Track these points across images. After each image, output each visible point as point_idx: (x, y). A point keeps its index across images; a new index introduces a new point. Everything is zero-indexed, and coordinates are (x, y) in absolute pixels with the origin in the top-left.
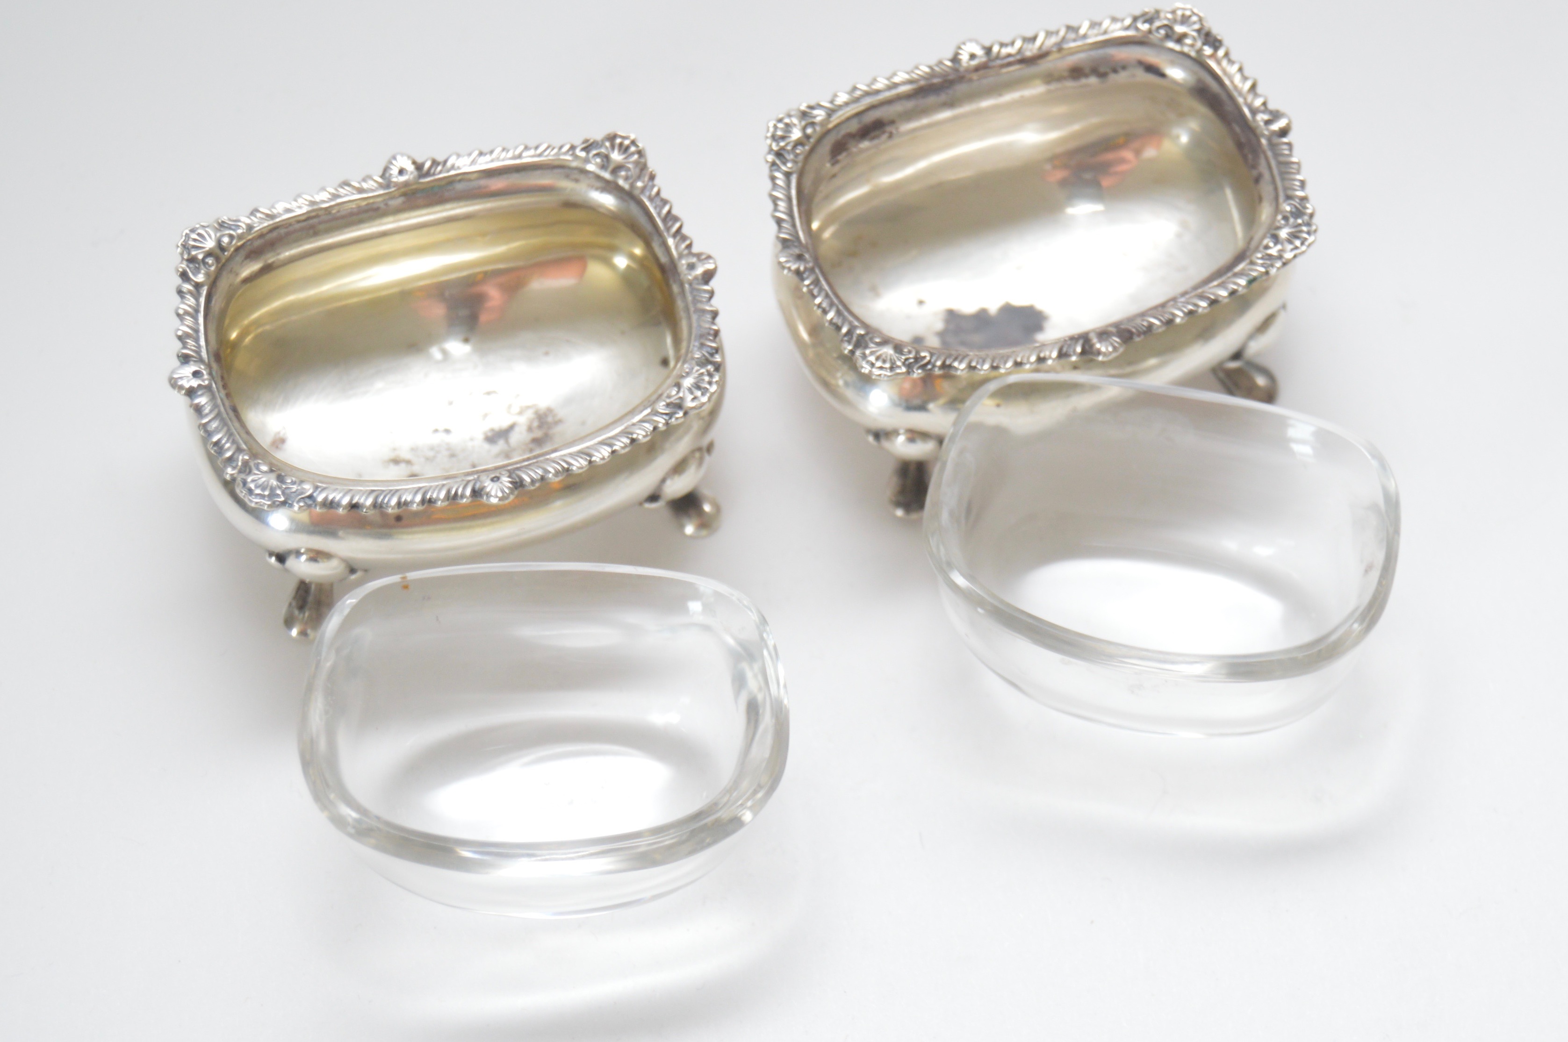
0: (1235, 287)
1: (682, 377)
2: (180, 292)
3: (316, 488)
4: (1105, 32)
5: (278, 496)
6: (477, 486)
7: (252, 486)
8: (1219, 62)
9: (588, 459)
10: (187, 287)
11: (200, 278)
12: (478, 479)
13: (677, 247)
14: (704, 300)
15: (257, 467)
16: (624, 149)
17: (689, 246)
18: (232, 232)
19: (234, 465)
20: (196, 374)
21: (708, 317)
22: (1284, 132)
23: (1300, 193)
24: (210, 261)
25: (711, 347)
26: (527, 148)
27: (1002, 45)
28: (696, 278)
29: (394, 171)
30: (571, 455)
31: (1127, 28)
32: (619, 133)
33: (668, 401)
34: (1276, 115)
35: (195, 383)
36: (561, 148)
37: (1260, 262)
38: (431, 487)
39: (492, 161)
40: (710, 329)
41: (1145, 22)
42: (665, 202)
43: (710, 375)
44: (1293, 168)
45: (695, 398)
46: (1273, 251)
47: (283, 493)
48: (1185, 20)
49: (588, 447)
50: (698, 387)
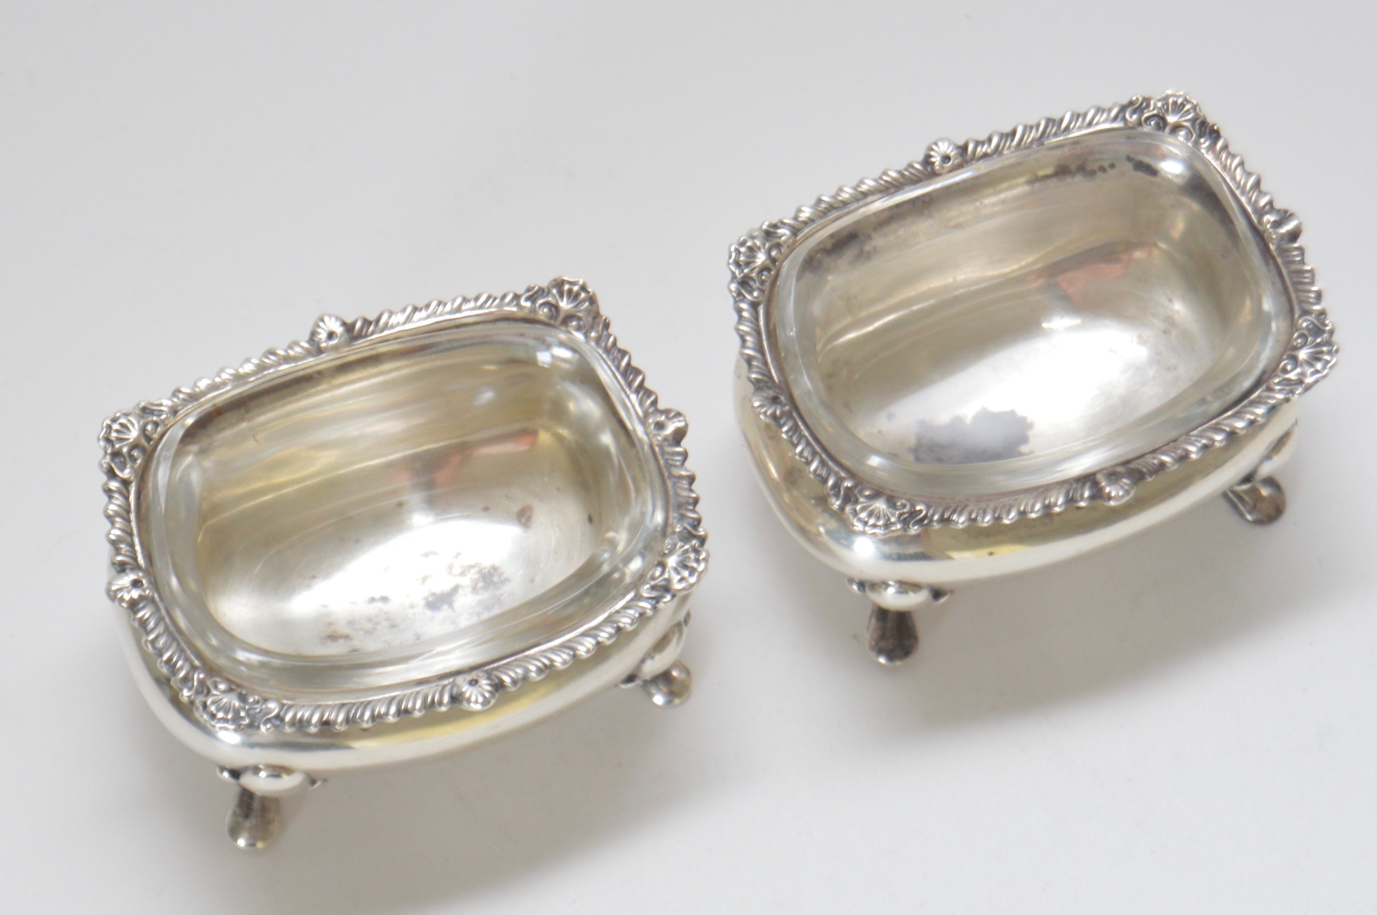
0: (1252, 417)
1: (665, 555)
2: (108, 492)
3: (282, 706)
4: (1090, 124)
5: (243, 718)
6: (455, 691)
7: (213, 709)
8: (1218, 157)
9: (571, 653)
10: (114, 485)
11: (126, 474)
12: (453, 685)
13: (641, 403)
14: (678, 463)
15: (216, 688)
16: (573, 296)
17: (654, 403)
18: (155, 418)
19: (190, 685)
20: (136, 584)
21: (685, 484)
22: (1294, 235)
23: (1317, 308)
24: (135, 453)
25: (693, 518)
26: (465, 300)
27: (978, 143)
28: (665, 439)
29: (323, 335)
30: (553, 650)
31: (1115, 119)
32: (566, 278)
33: (653, 583)
34: (1285, 216)
35: (135, 594)
36: (504, 297)
37: (1277, 388)
38: (404, 695)
39: (428, 317)
40: (690, 497)
41: (1134, 112)
42: (624, 353)
43: (696, 551)
44: (1306, 278)
45: (682, 579)
46: (1292, 376)
47: (248, 715)
48: (1178, 108)
49: (570, 640)
50: (685, 567)
